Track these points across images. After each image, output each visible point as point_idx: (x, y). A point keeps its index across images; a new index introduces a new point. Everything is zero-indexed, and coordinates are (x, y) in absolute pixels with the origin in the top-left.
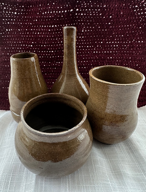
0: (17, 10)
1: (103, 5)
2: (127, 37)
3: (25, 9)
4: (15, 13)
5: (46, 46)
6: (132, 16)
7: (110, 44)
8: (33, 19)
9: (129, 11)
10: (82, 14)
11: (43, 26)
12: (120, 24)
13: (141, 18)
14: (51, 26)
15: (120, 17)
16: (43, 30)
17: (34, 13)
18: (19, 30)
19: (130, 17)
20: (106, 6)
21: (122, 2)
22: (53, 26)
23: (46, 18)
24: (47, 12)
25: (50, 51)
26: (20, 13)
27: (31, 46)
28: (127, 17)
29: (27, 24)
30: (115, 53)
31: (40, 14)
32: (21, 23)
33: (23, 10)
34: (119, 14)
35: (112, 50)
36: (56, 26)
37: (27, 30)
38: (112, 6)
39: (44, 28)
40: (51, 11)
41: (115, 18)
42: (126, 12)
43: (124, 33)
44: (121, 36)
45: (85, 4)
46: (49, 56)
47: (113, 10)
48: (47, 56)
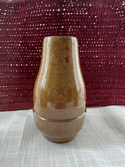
0: (6, 10)
1: (89, 4)
2: (111, 37)
3: (14, 10)
4: (5, 14)
5: (34, 45)
6: (115, 18)
7: (95, 44)
8: (22, 18)
9: (111, 13)
10: (69, 14)
11: (31, 25)
12: (104, 25)
13: (122, 20)
14: (39, 25)
15: (104, 17)
16: (31, 29)
17: (23, 13)
18: (8, 30)
19: (113, 18)
20: (92, 5)
21: (105, 3)
22: (41, 25)
23: (35, 17)
24: (35, 11)
25: (38, 51)
26: (9, 14)
27: (19, 45)
28: (110, 18)
29: (16, 24)
30: (101, 52)
31: (29, 13)
32: (10, 24)
33: (13, 11)
34: (104, 14)
35: (97, 50)
36: (44, 25)
37: (15, 29)
38: (97, 5)
39: (32, 27)
40: (39, 10)
41: (100, 18)
42: (109, 13)
43: (108, 33)
44: (105, 36)
45: (72, 3)
46: (37, 56)
47: (98, 10)
48: (34, 55)
